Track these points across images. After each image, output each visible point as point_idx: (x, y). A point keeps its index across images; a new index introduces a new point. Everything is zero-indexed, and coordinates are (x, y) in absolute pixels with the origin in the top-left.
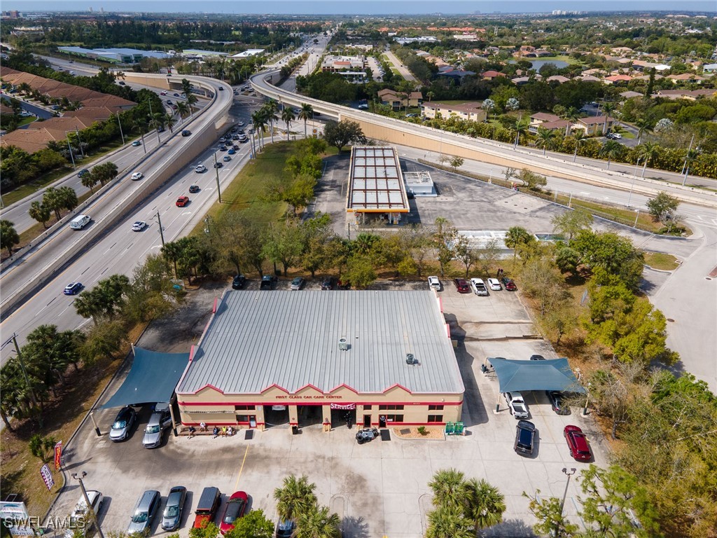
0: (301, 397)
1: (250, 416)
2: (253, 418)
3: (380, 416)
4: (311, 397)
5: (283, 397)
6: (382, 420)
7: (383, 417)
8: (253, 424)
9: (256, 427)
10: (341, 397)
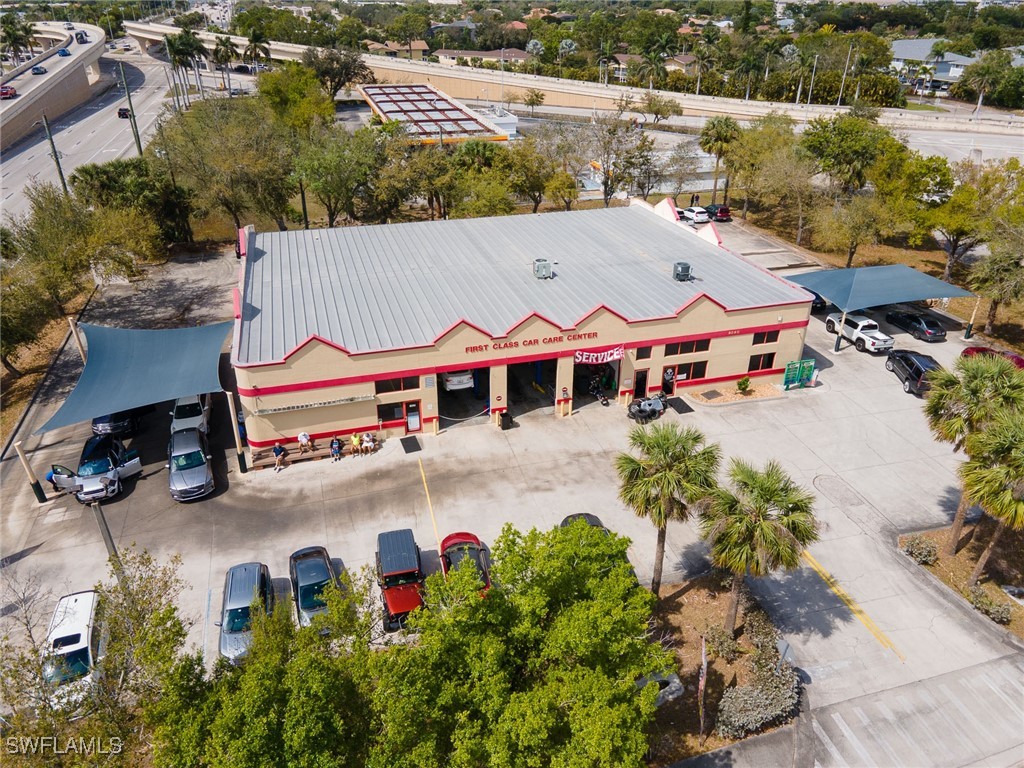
0: (516, 344)
1: (408, 404)
2: (414, 407)
3: (665, 369)
4: (536, 342)
5: (480, 348)
6: (668, 378)
7: (670, 371)
8: (414, 422)
9: (420, 429)
10: (595, 335)
